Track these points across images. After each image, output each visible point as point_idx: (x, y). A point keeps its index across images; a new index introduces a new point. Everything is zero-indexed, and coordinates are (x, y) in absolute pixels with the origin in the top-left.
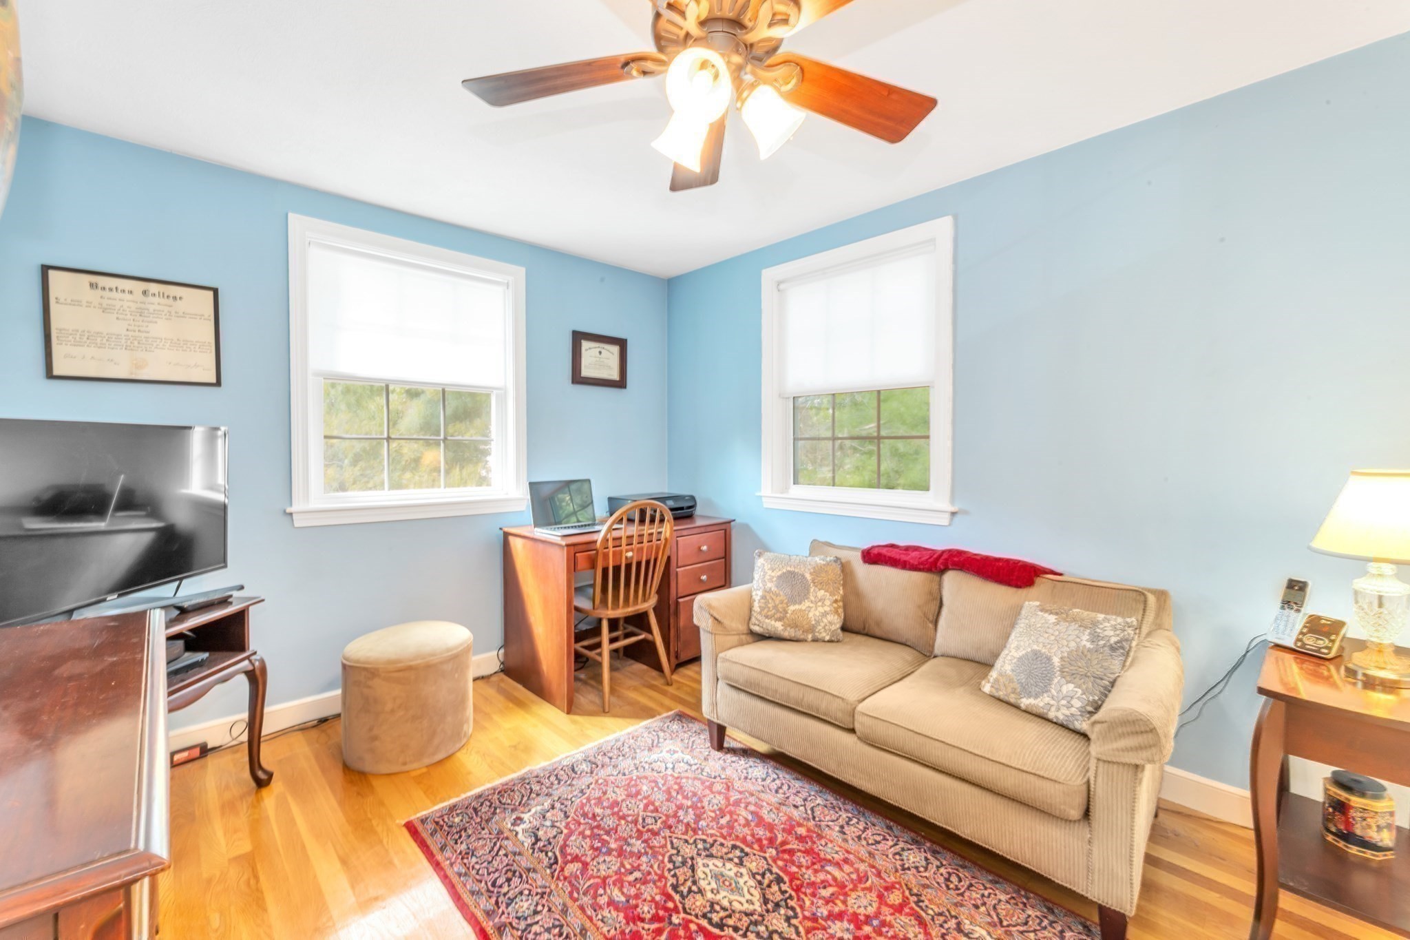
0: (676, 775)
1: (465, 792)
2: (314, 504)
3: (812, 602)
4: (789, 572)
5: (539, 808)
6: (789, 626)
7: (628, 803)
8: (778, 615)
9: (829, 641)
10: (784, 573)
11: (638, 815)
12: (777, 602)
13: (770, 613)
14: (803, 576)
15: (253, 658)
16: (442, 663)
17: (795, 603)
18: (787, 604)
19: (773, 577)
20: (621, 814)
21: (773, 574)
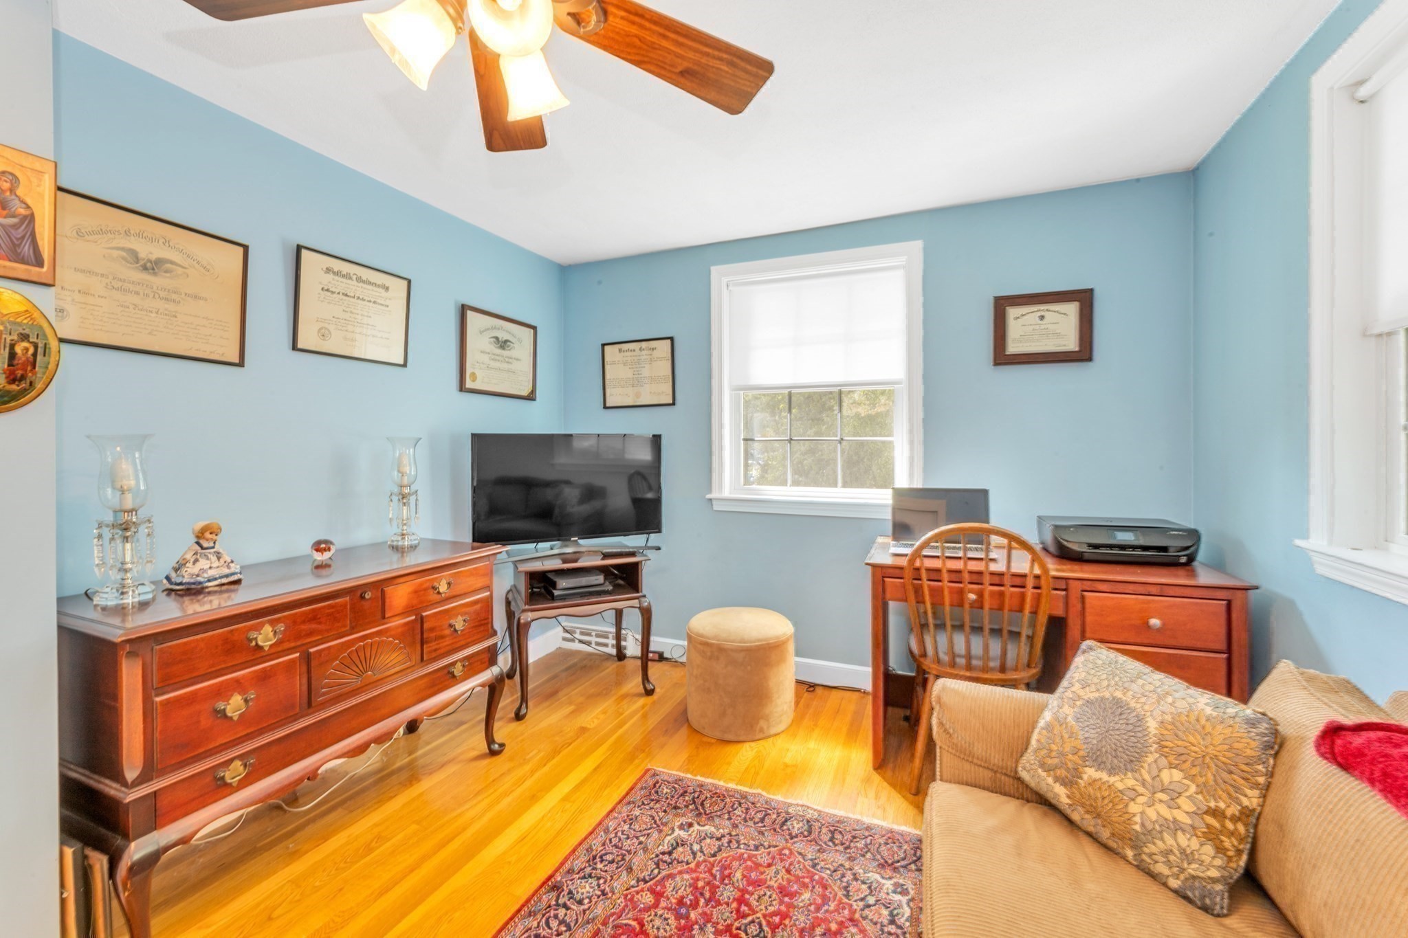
0: (857, 916)
1: (702, 775)
2: (726, 493)
3: (1144, 783)
4: (1117, 703)
5: (713, 829)
6: (1083, 805)
7: (768, 893)
8: (1062, 772)
9: (1176, 892)
10: (1102, 699)
11: (755, 912)
12: (1067, 748)
13: (1049, 761)
14: (1140, 719)
15: (643, 599)
16: (732, 650)
17: (1100, 766)
18: (1084, 758)
19: (1080, 698)
20: (747, 896)
21: (1081, 693)
